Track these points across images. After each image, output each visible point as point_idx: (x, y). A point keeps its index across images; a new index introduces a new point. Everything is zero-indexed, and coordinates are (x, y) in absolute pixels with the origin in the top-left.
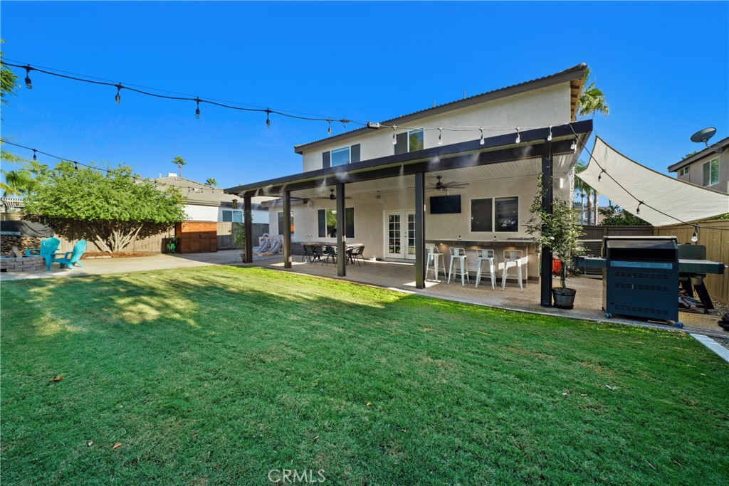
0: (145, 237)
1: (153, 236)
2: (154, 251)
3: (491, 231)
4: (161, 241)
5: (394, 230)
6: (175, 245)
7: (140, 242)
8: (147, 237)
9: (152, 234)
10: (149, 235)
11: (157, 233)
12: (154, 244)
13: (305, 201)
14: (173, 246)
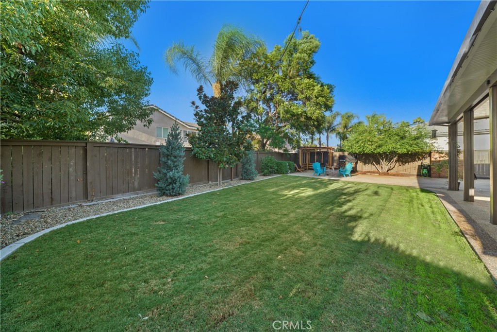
0: (405, 164)
1: (412, 163)
2: (411, 173)
4: (417, 167)
6: (427, 170)
7: (401, 168)
8: (407, 164)
9: (411, 161)
10: (408, 162)
11: (415, 161)
12: (412, 169)
14: (425, 171)
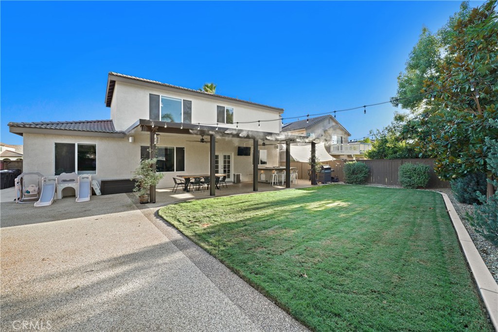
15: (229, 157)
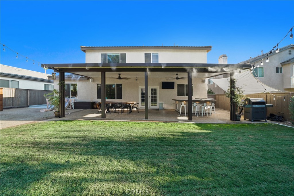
3: (184, 96)
5: (144, 95)
13: (88, 78)
15: (155, 90)
